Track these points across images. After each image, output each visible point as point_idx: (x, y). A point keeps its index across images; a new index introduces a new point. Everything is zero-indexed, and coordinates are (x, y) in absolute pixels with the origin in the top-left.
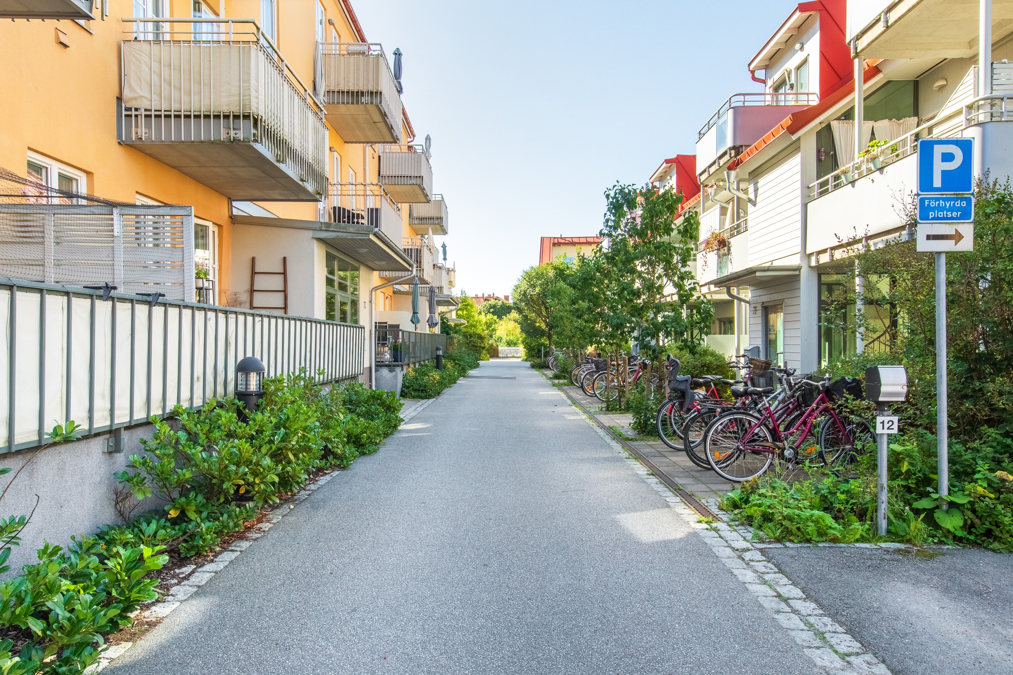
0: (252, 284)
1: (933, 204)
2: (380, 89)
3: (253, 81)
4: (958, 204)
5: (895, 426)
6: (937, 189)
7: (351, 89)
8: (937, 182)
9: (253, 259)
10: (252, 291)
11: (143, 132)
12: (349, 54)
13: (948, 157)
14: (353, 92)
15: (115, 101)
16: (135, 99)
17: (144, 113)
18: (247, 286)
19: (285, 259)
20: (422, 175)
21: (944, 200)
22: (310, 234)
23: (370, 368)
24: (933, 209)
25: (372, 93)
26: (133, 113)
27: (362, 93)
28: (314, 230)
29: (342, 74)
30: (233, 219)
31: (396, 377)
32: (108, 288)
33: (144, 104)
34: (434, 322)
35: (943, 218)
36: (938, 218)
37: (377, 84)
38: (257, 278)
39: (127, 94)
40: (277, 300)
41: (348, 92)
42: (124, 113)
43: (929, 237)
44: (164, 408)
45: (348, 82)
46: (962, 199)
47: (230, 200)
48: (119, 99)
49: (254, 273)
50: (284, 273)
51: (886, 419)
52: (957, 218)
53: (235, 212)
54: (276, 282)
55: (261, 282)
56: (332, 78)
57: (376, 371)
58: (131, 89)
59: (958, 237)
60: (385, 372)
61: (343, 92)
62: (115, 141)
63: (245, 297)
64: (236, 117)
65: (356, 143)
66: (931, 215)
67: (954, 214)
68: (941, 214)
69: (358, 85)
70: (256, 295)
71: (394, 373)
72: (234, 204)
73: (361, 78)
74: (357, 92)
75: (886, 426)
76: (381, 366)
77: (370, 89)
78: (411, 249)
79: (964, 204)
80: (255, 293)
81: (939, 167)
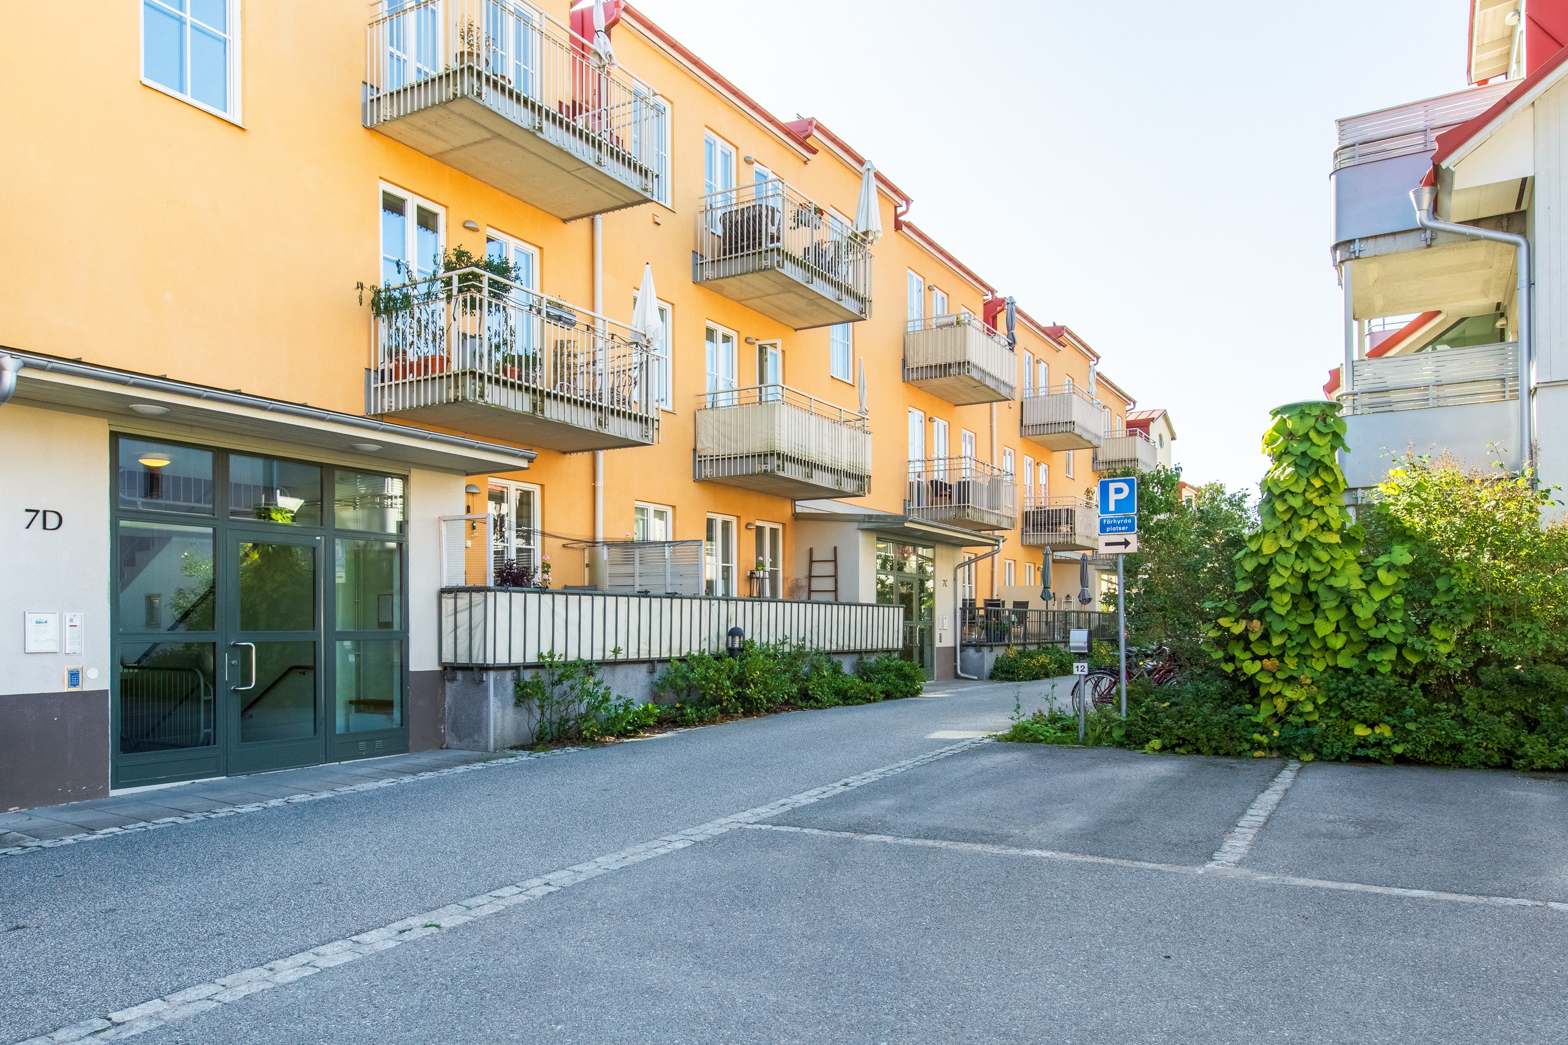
0: (810, 571)
1: (1109, 522)
2: (967, 359)
3: (777, 428)
4: (1126, 521)
5: (1086, 670)
6: (1112, 512)
7: (939, 362)
8: (1112, 507)
9: (811, 550)
10: (810, 577)
11: (708, 472)
12: (937, 327)
13: (1119, 491)
14: (940, 366)
15: (692, 453)
16: (704, 449)
17: (709, 458)
18: (806, 573)
19: (835, 548)
20: (1073, 420)
21: (1116, 519)
22: (856, 525)
23: (955, 648)
24: (1109, 526)
25: (959, 363)
26: (703, 459)
27: (950, 365)
28: (859, 521)
29: (930, 348)
30: (797, 517)
31: (982, 657)
32: (647, 592)
33: (709, 452)
34: (1087, 597)
35: (1116, 531)
36: (1113, 532)
37: (965, 354)
38: (815, 565)
39: (699, 447)
40: (829, 584)
41: (936, 366)
42: (698, 459)
43: (1107, 544)
44: (681, 653)
45: (936, 356)
46: (1128, 518)
47: (794, 500)
48: (695, 450)
49: (811, 562)
50: (835, 561)
51: (1080, 665)
52: (1125, 531)
53: (799, 510)
54: (828, 569)
55: (818, 569)
56: (921, 354)
57: (961, 652)
58: (702, 443)
59: (1126, 543)
60: (971, 652)
61: (931, 367)
62: (692, 480)
63: (804, 583)
64: (766, 455)
65: (967, 404)
66: (1108, 529)
67: (1123, 528)
68: (1114, 529)
69: (946, 358)
70: (814, 580)
71: (981, 654)
72: (797, 503)
73: (949, 350)
74: (945, 365)
75: (1080, 669)
76: (968, 646)
77: (958, 360)
78: (1060, 510)
79: (1130, 521)
80: (813, 579)
81: (1113, 497)
